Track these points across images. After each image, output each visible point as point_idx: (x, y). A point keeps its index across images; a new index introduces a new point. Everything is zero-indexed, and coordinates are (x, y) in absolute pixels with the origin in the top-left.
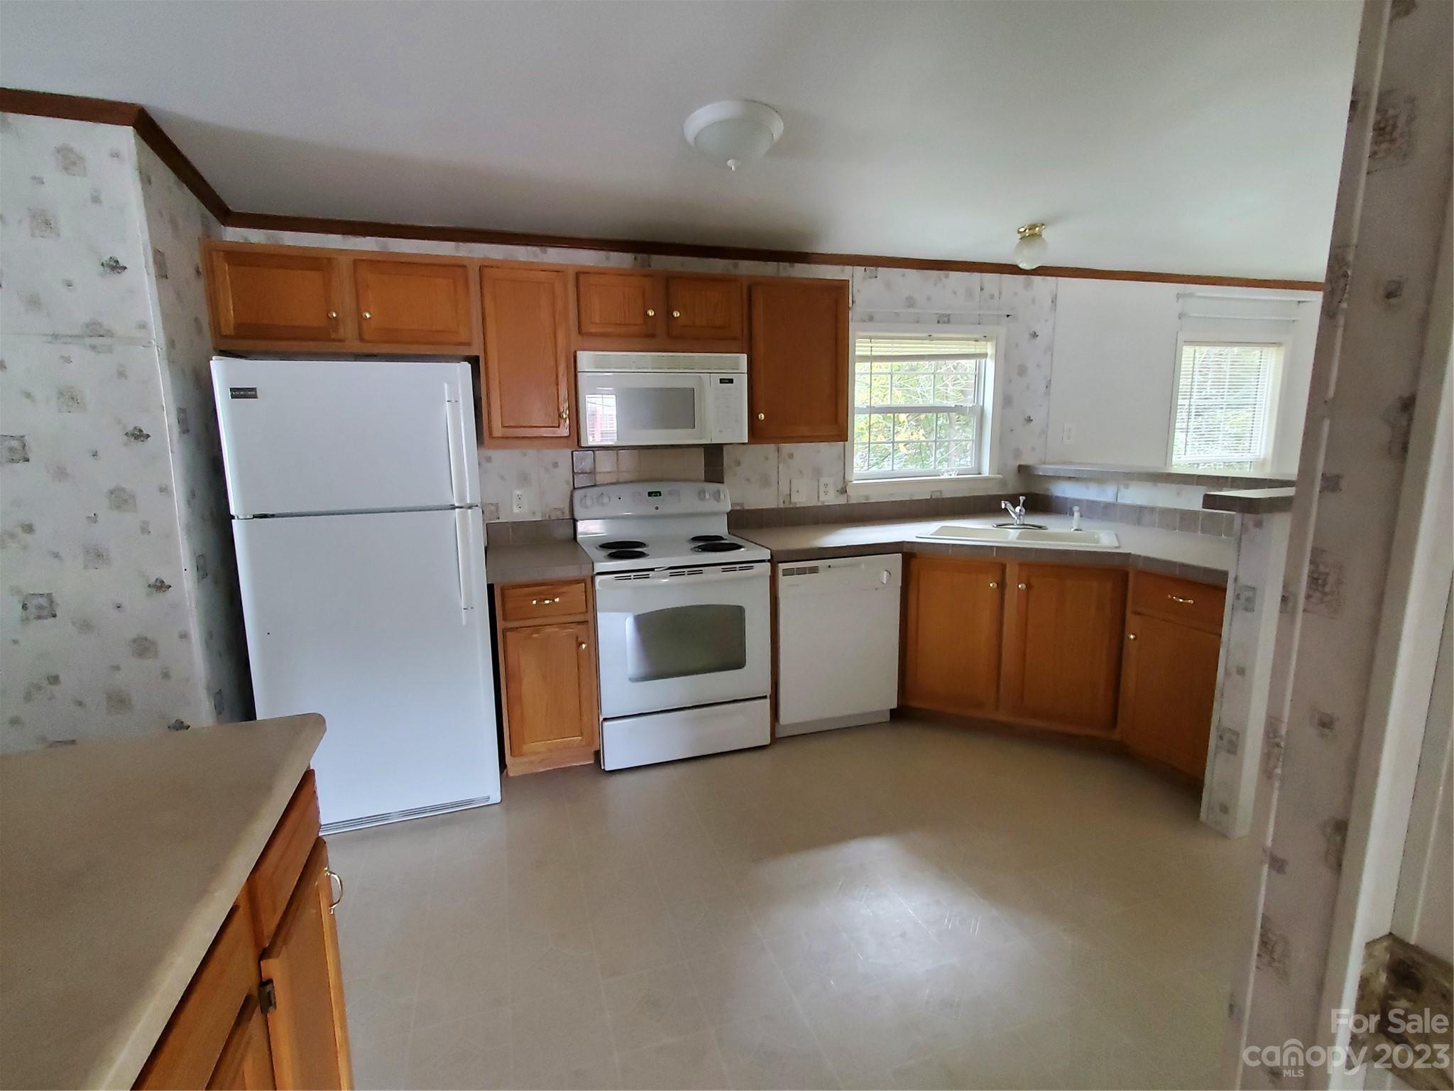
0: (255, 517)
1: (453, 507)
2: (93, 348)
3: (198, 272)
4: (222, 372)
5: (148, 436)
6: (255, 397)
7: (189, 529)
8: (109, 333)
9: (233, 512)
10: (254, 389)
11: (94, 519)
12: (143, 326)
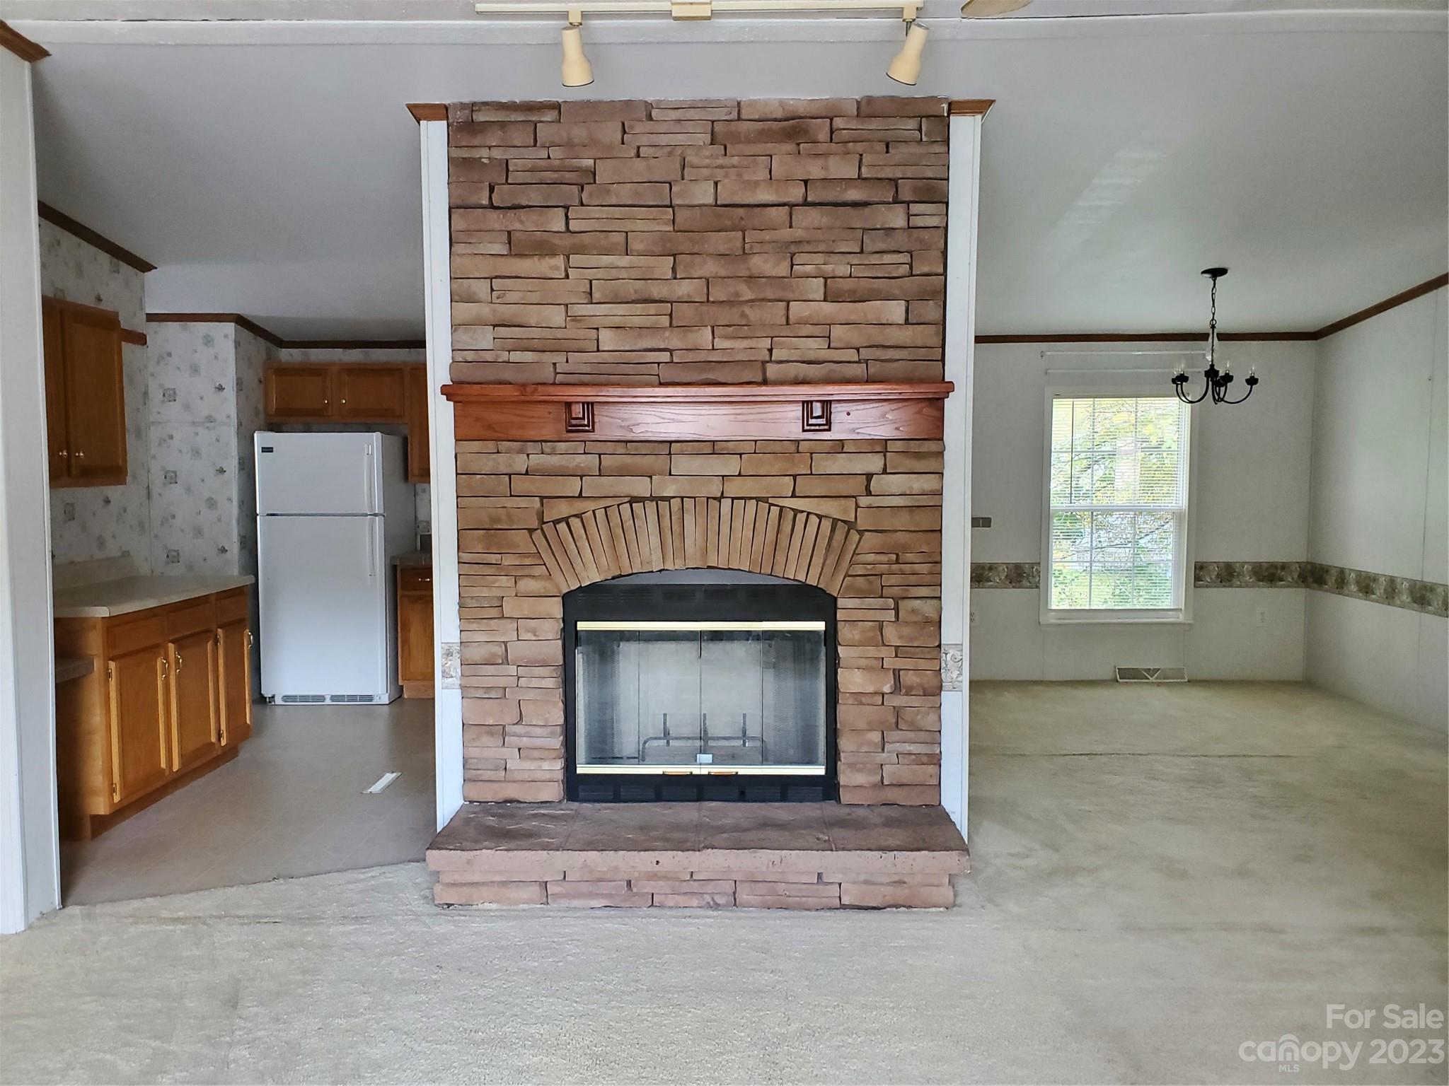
0: (268, 515)
1: (367, 515)
2: (208, 428)
3: (260, 382)
4: (260, 439)
5: (225, 471)
6: (272, 452)
7: (238, 521)
8: (215, 421)
9: (258, 512)
10: (272, 448)
11: (199, 513)
12: (228, 417)
